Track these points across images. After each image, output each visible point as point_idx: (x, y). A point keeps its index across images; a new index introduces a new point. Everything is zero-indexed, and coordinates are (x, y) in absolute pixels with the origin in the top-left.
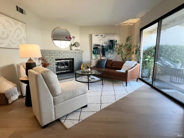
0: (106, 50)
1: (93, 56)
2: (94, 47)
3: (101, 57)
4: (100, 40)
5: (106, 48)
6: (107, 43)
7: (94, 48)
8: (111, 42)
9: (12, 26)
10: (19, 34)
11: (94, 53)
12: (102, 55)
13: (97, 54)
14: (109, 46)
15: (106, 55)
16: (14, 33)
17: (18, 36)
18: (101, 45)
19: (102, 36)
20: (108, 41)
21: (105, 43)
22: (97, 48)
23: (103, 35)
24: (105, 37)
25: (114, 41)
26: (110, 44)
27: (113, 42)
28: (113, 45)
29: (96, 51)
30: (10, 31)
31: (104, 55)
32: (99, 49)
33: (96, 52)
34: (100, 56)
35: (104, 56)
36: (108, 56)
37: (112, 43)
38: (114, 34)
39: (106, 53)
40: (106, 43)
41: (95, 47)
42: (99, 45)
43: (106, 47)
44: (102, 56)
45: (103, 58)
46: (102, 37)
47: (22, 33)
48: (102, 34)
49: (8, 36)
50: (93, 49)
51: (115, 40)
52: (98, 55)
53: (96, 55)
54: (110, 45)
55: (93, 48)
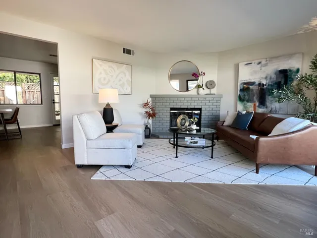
0: (267, 93)
1: (238, 104)
2: (242, 87)
3: (257, 108)
4: (255, 72)
5: (270, 87)
6: (271, 78)
7: (241, 90)
8: (282, 75)
9: (115, 71)
10: (122, 77)
11: (241, 99)
12: (257, 104)
13: (248, 101)
14: (276, 83)
15: (268, 104)
16: (116, 77)
17: (120, 80)
18: (257, 83)
19: (259, 63)
20: (276, 74)
21: (266, 78)
22: (248, 88)
23: (264, 62)
24: (266, 65)
25: (290, 71)
26: (280, 80)
27: (289, 73)
28: (289, 80)
29: (244, 95)
30: (112, 76)
31: (262, 102)
32: (252, 90)
33: (246, 97)
34: (253, 106)
35: (264, 106)
36: (273, 106)
37: (285, 76)
38: (290, 56)
39: (269, 99)
40: (269, 78)
41: (244, 88)
42: (253, 84)
43: (269, 85)
44: (259, 107)
45: (260, 110)
46: (260, 65)
47: (125, 76)
48: (259, 61)
49: (109, 81)
50: (239, 92)
51: (295, 69)
52: (249, 104)
53: (245, 104)
54: (280, 82)
55: (239, 89)
